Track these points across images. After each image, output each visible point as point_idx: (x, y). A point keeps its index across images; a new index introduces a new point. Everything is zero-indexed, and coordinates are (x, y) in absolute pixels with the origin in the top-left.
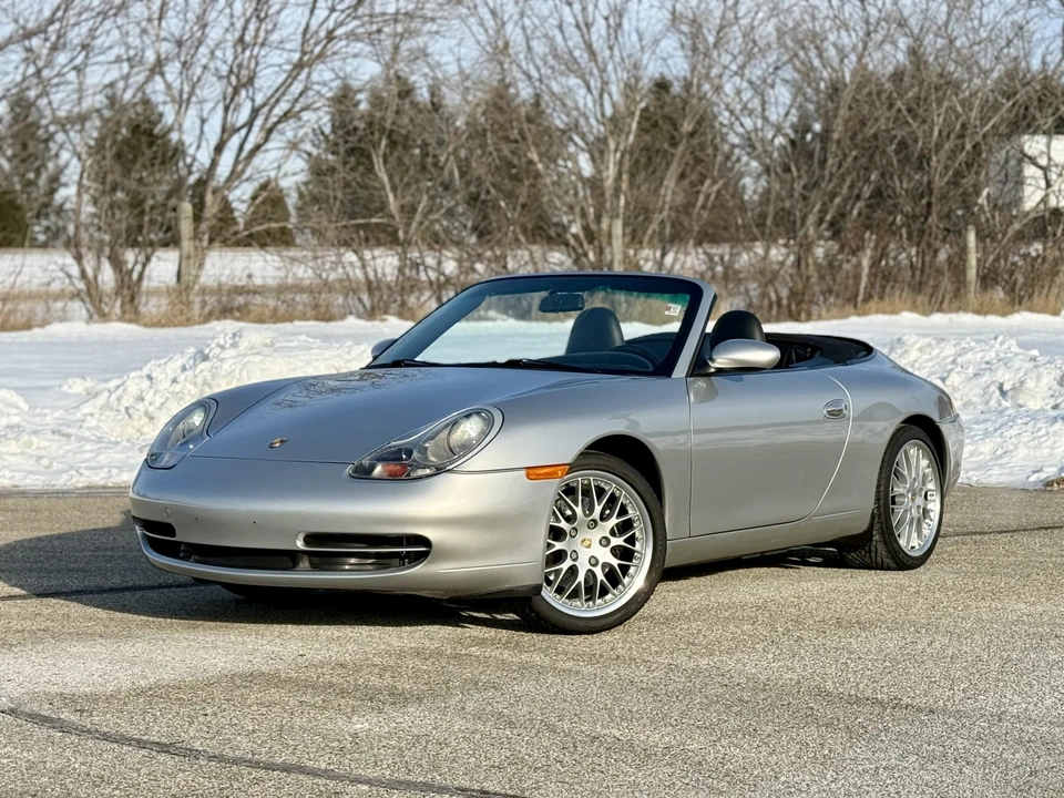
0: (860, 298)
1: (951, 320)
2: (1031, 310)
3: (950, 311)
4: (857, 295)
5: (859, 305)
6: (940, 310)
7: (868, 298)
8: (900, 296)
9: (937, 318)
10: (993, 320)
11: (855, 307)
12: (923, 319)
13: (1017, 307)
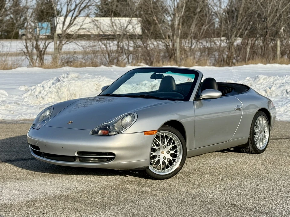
0: (247, 60)
1: (272, 66)
3: (272, 63)
4: (246, 59)
5: (246, 62)
6: (269, 63)
7: (249, 59)
8: (258, 59)
9: (268, 65)
10: (284, 66)
11: (245, 62)
12: (264, 65)
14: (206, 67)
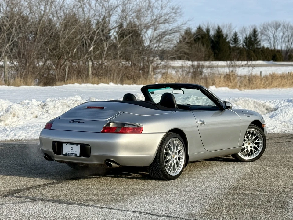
0: (66, 80)
1: (87, 86)
2: (103, 83)
3: (86, 83)
6: (84, 83)
8: (74, 79)
9: (83, 85)
10: (95, 85)
11: (64, 82)
12: (80, 85)
13: (100, 82)
14: (32, 86)
